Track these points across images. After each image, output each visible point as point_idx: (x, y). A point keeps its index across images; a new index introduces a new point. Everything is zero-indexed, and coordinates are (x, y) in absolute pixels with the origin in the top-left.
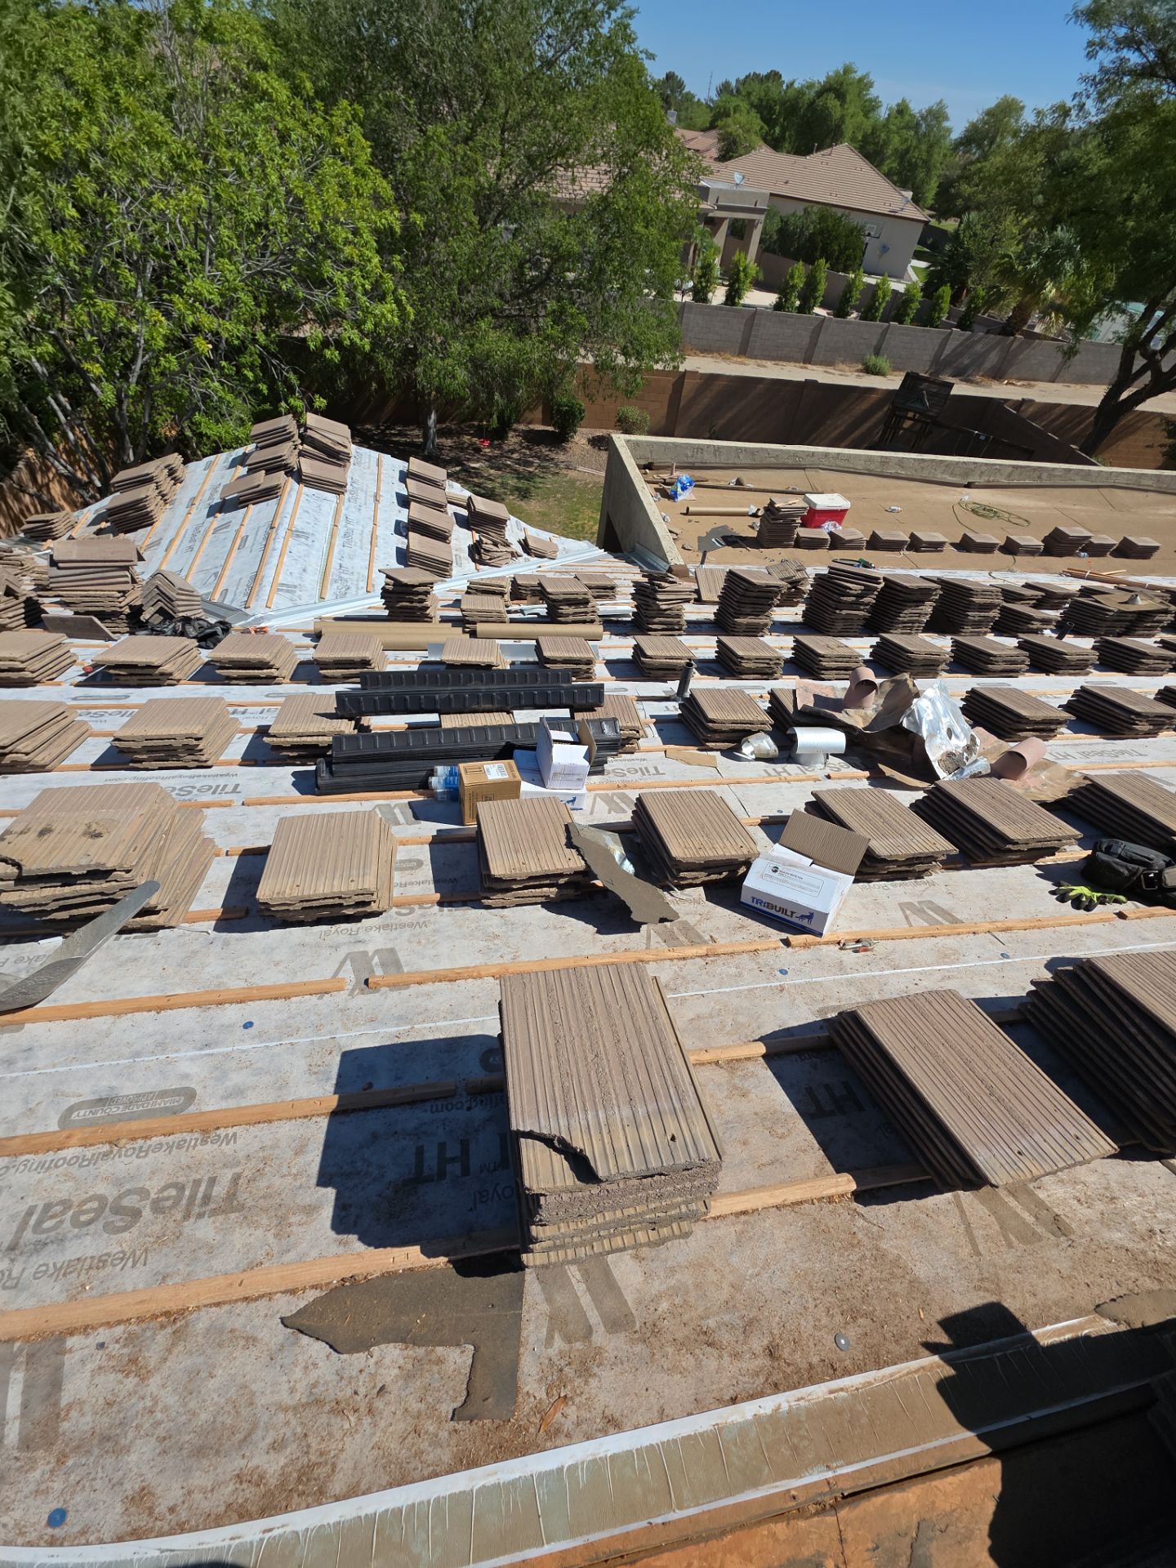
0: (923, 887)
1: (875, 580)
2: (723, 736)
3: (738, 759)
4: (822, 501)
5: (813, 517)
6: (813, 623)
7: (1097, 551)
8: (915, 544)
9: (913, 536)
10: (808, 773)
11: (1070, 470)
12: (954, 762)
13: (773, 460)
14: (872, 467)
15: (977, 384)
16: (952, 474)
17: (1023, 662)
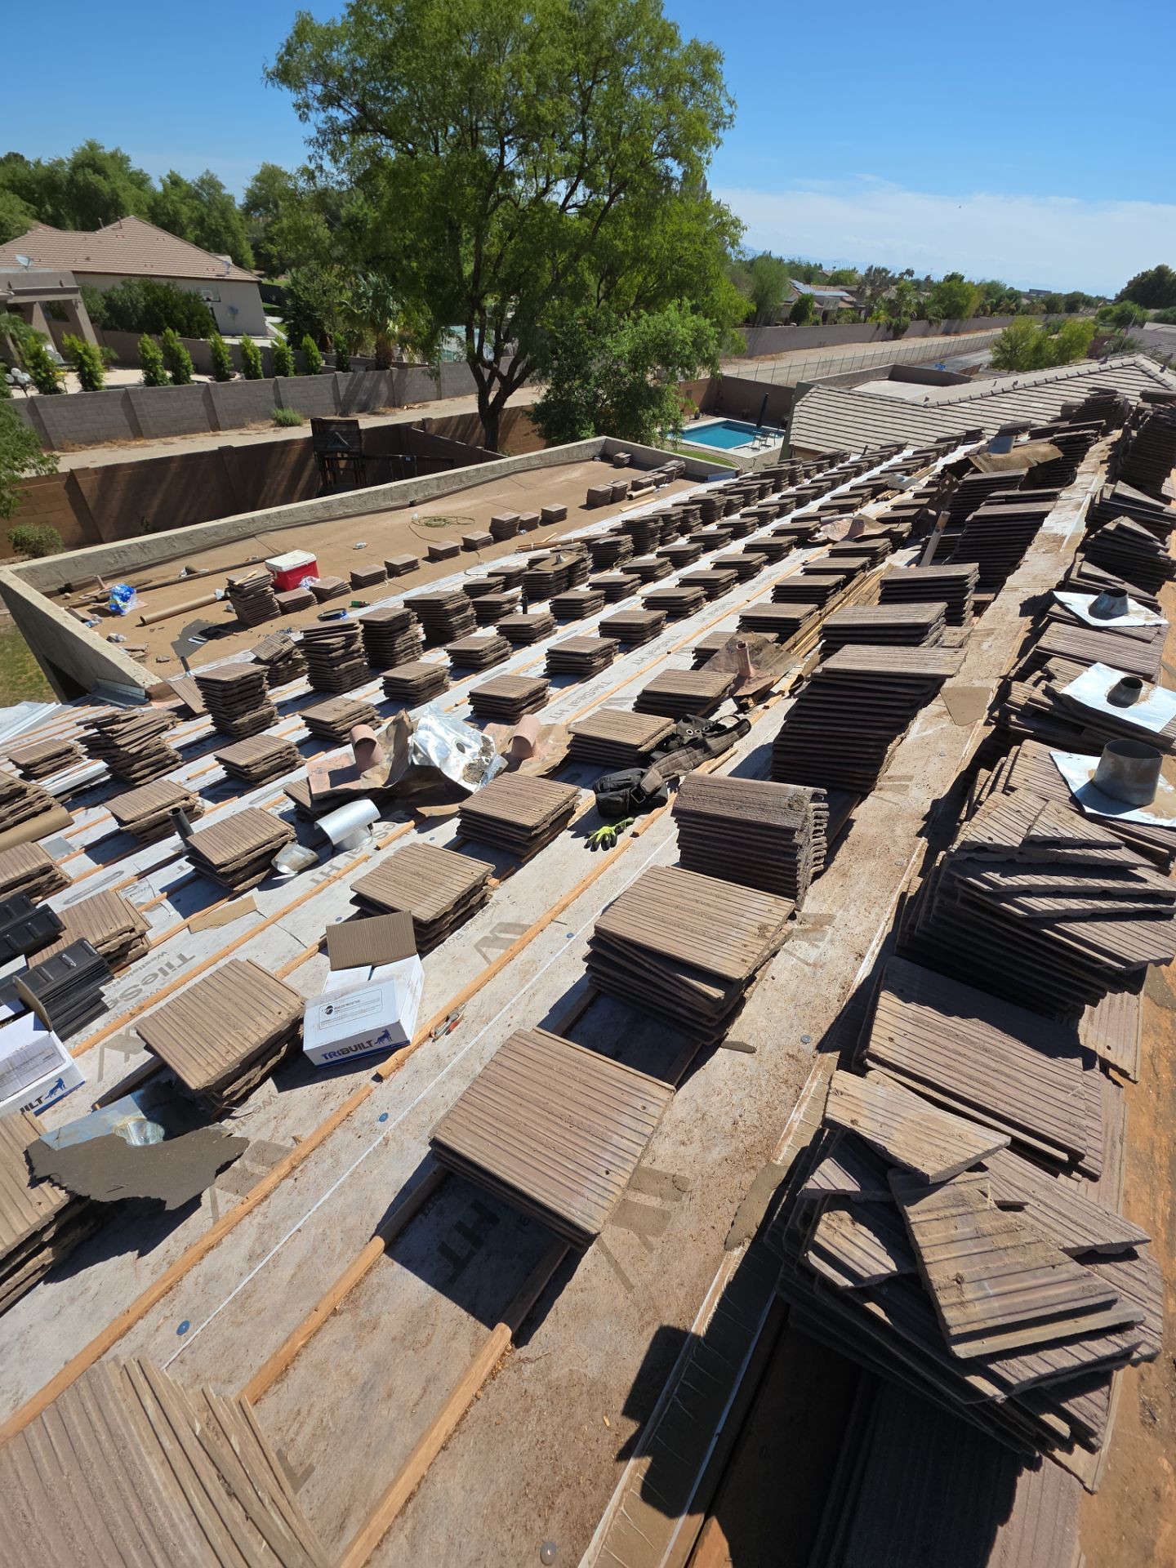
0: (491, 911)
1: (351, 626)
2: (247, 871)
3: (280, 883)
4: (286, 562)
5: (285, 580)
6: (325, 688)
7: (530, 525)
8: (393, 571)
9: (387, 564)
10: (357, 856)
11: (478, 469)
12: (476, 771)
13: (215, 538)
14: (319, 514)
15: (383, 414)
16: (392, 499)
17: (505, 646)
